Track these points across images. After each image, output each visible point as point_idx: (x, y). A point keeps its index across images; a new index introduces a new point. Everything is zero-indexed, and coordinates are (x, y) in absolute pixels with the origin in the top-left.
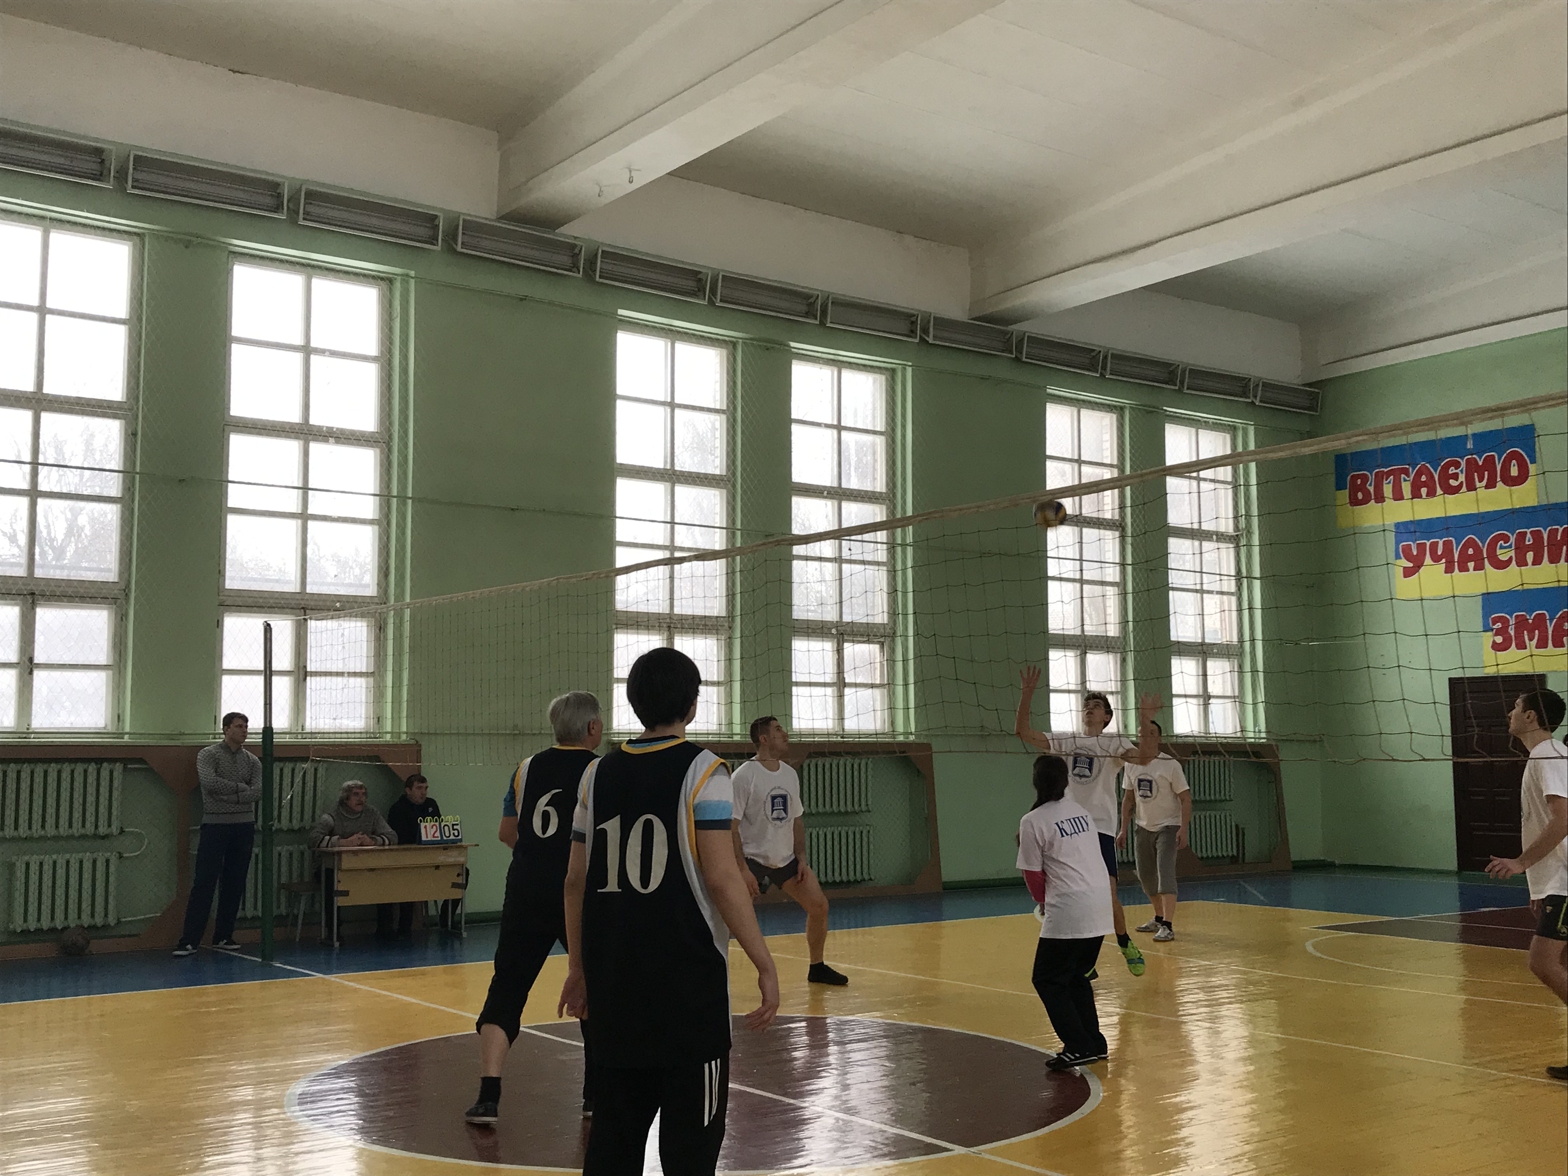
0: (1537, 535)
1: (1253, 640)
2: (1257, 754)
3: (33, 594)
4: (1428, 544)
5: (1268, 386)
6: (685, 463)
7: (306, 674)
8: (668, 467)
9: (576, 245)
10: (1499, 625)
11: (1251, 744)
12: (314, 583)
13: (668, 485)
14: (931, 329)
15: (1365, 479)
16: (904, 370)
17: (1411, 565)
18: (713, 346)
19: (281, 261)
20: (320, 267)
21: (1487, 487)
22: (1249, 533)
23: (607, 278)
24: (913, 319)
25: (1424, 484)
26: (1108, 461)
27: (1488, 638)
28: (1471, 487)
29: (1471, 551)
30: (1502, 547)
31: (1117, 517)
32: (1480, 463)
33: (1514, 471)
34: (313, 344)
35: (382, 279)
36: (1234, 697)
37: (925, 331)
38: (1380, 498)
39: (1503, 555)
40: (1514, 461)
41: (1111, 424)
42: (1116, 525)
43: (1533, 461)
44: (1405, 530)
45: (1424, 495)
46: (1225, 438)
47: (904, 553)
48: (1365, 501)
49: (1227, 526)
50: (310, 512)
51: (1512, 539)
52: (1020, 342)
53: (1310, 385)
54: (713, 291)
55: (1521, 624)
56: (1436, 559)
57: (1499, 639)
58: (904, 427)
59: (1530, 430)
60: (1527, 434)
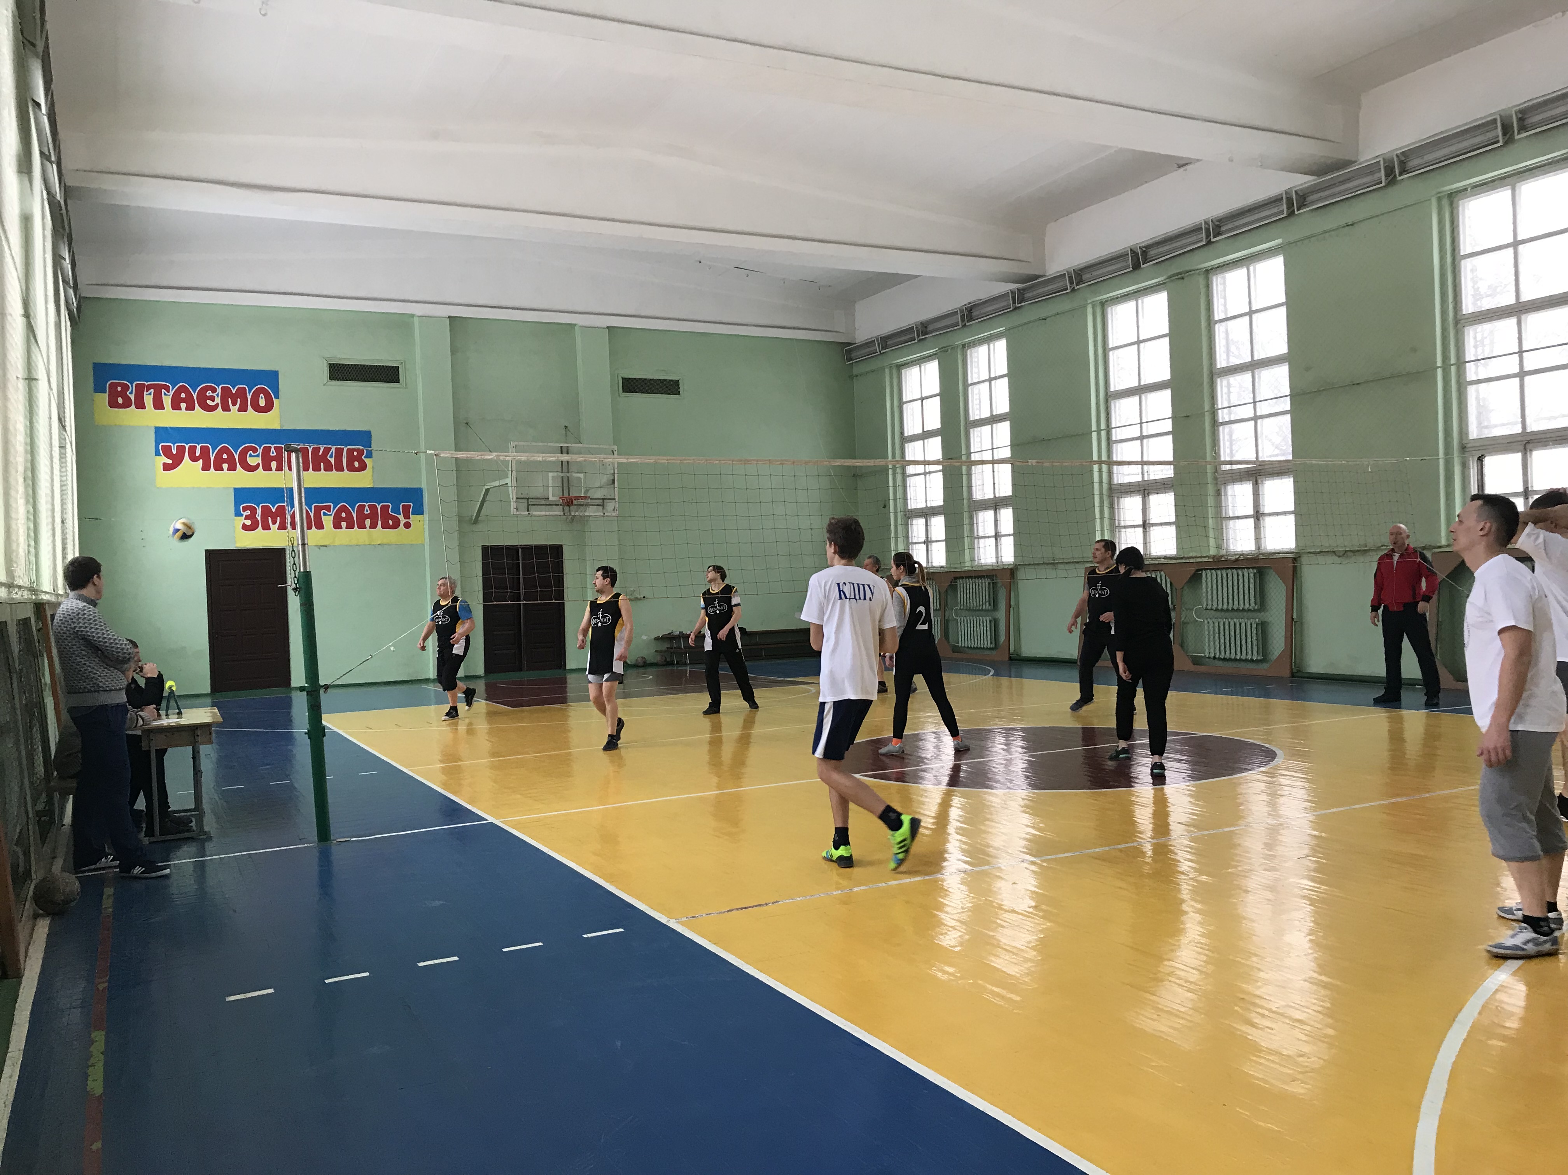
4: (187, 447)
10: (248, 512)
15: (125, 387)
17: (170, 462)
21: (239, 410)
25: (183, 400)
27: (241, 521)
28: (226, 408)
29: (225, 456)
30: (251, 456)
32: (234, 392)
33: (262, 402)
38: (141, 405)
39: (252, 461)
40: (261, 395)
43: (277, 397)
44: (162, 434)
45: (183, 408)
48: (127, 404)
51: (260, 451)
55: (266, 512)
56: (194, 459)
57: (248, 522)
59: (275, 374)
60: (272, 377)
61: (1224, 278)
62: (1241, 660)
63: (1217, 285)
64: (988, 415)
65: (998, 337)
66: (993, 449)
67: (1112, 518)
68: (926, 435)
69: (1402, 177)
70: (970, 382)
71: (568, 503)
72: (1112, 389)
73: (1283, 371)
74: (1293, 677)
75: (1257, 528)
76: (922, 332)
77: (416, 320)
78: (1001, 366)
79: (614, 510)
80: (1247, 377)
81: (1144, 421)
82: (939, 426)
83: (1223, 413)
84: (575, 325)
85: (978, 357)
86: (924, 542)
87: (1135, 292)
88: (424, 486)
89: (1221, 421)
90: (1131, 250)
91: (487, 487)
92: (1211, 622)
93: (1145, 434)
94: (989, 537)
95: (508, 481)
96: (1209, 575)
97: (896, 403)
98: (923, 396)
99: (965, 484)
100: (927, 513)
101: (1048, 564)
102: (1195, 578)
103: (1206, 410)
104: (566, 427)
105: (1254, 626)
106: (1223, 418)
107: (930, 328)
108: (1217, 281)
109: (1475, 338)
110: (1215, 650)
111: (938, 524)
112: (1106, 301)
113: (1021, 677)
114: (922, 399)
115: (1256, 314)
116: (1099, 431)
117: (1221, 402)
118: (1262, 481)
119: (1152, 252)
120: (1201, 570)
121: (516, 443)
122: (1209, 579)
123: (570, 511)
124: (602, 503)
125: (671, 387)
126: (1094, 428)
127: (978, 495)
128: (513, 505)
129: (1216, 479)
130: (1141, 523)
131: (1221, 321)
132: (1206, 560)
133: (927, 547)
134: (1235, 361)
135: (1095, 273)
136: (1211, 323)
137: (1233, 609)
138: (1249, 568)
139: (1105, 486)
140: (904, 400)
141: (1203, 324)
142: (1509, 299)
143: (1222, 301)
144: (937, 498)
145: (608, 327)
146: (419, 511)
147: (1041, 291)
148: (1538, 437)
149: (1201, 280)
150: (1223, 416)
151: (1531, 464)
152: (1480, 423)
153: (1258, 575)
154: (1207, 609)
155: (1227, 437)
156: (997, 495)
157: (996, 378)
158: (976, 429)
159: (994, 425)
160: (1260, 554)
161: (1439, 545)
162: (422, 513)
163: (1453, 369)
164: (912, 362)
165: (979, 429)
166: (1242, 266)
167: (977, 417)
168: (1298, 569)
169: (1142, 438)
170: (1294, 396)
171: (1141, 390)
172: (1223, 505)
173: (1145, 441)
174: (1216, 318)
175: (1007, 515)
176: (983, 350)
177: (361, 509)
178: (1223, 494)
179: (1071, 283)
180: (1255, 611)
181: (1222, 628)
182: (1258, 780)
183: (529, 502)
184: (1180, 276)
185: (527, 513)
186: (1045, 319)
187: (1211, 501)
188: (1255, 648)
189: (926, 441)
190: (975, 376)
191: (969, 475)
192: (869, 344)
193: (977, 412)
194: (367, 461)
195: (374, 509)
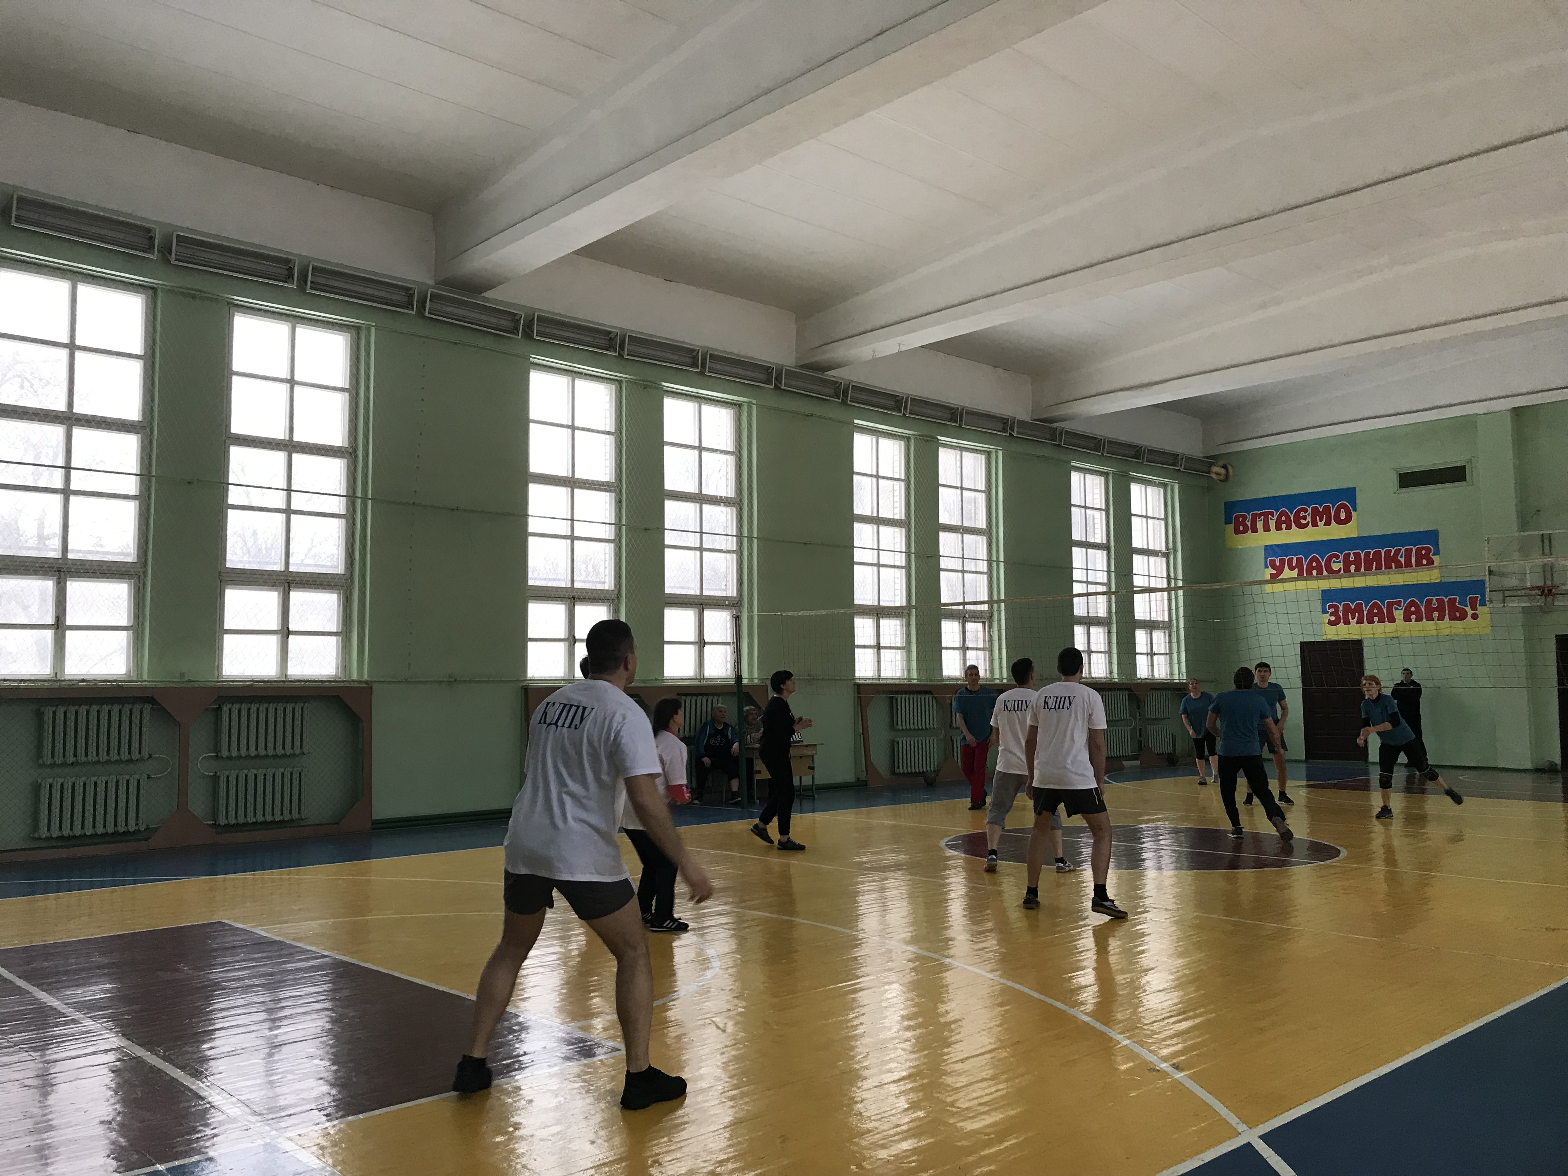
0: (1357, 555)
1: (1177, 619)
2: (1180, 689)
3: (574, 598)
4: (1287, 559)
5: (1188, 459)
6: (884, 514)
7: (705, 643)
8: (875, 515)
9: (837, 382)
10: (1332, 610)
11: (1177, 683)
12: (707, 589)
13: (875, 527)
14: (1016, 429)
15: (1245, 517)
16: (997, 452)
17: (1275, 572)
18: (897, 439)
19: (686, 395)
20: (705, 399)
21: (1325, 525)
22: (1175, 551)
23: (853, 402)
24: (1005, 421)
25: (1284, 522)
26: (1098, 506)
27: (1327, 617)
28: (1315, 525)
29: (1314, 564)
30: (1334, 562)
31: (1105, 542)
32: (1321, 510)
33: (1343, 516)
34: (703, 445)
35: (735, 404)
36: (1166, 654)
37: (1012, 429)
38: (1255, 530)
39: (1335, 567)
40: (1342, 510)
41: (1100, 484)
42: (1105, 547)
43: (1355, 510)
44: (1270, 550)
45: (1284, 529)
46: (1159, 490)
47: (998, 566)
48: (1245, 531)
49: (1161, 546)
50: (704, 546)
51: (1341, 558)
52: (1061, 434)
53: (1207, 457)
54: (906, 408)
55: (1347, 609)
56: (1292, 568)
57: (1333, 618)
58: (997, 487)
59: (1353, 490)
60: (1350, 494)
77: (1480, 419)
88: (1485, 577)
146: (1484, 602)
177: (1429, 602)
194: (1435, 558)
195: (1441, 602)
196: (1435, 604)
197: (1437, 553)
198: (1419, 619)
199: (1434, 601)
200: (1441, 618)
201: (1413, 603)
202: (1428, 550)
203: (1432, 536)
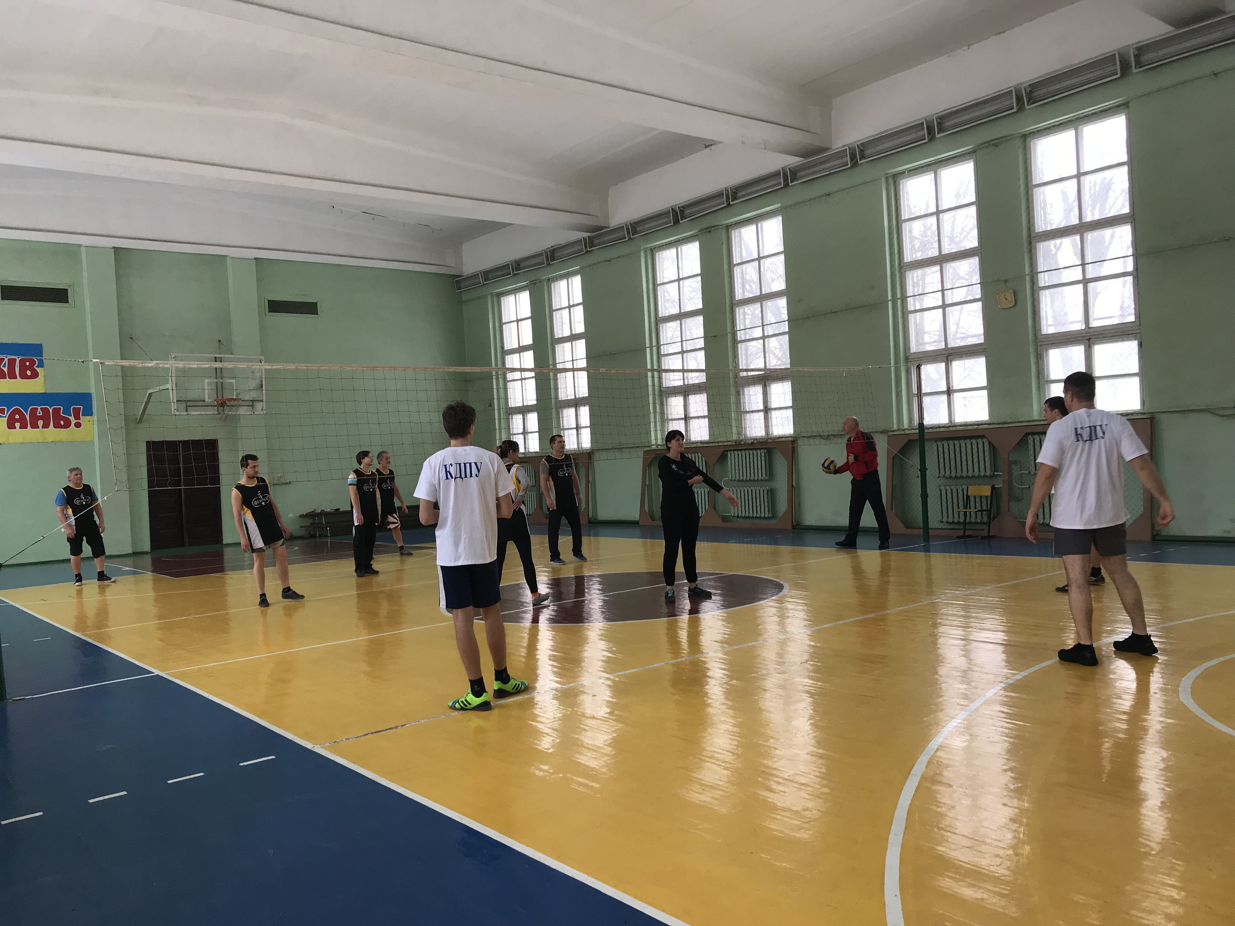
61: (740, 232)
62: (757, 517)
63: (735, 237)
64: (569, 334)
65: (574, 274)
66: (573, 360)
67: (662, 413)
68: (521, 349)
69: (861, 162)
70: (554, 309)
71: (222, 404)
72: (661, 314)
73: (782, 302)
74: (794, 529)
75: (767, 419)
76: (516, 268)
77: (83, 250)
78: (578, 296)
79: (262, 410)
80: (758, 305)
81: (684, 339)
82: (531, 342)
83: (740, 333)
84: (227, 256)
85: (560, 289)
86: (522, 434)
87: (676, 242)
88: (92, 390)
89: (739, 339)
90: (672, 209)
91: (150, 391)
92: (735, 490)
93: (685, 349)
94: (571, 429)
95: (169, 386)
96: (733, 455)
97: (497, 324)
98: (519, 318)
99: (552, 387)
100: (524, 410)
101: (616, 449)
102: (723, 457)
103: (729, 331)
104: (219, 341)
105: (766, 492)
106: (741, 337)
107: (522, 265)
108: (735, 234)
109: (913, 280)
110: (738, 511)
111: (533, 419)
112: (655, 248)
113: (598, 536)
114: (518, 321)
115: (763, 260)
116: (651, 347)
117: (739, 325)
118: (769, 384)
119: (687, 212)
120: (727, 451)
121: (176, 354)
122: (733, 457)
123: (223, 411)
124: (252, 403)
125: (310, 308)
126: (648, 345)
127: (562, 396)
128: (173, 406)
129: (736, 383)
130: (683, 417)
131: (739, 264)
132: (730, 443)
133: (525, 439)
134: (748, 295)
135: (647, 226)
136: (731, 266)
137: (750, 480)
138: (761, 449)
139: (657, 388)
140: (504, 322)
141: (726, 267)
142: (933, 252)
143: (738, 249)
144: (531, 399)
145: (255, 259)
146: (89, 412)
147: (606, 239)
148: (956, 351)
149: (724, 233)
150: (740, 336)
151: (952, 371)
152: (917, 341)
153: (767, 454)
154: (731, 480)
155: (744, 352)
156: (577, 397)
157: (574, 306)
158: (560, 345)
159: (574, 342)
160: (771, 439)
161: (892, 429)
162: (90, 414)
163: (899, 302)
164: (509, 291)
165: (562, 345)
166: (752, 224)
167: (561, 336)
168: (796, 449)
169: (683, 352)
170: (792, 320)
171: (681, 316)
172: (742, 402)
173: (685, 355)
174: (735, 263)
175: (585, 411)
176: (563, 283)
177: (34, 411)
178: (741, 394)
179: (628, 233)
180: (766, 480)
181: (743, 494)
182: (771, 606)
183: (188, 404)
184: (709, 230)
185: (186, 413)
186: (609, 261)
187: (733, 399)
188: (767, 508)
189: (521, 354)
190: (558, 303)
191: (556, 379)
192: (475, 276)
193: (560, 332)
194: (39, 370)
195: (46, 411)
196: (39, 413)
197: (41, 365)
198: (23, 426)
199: (39, 410)
200: (46, 426)
201: (17, 411)
202: (33, 362)
203: (37, 349)
